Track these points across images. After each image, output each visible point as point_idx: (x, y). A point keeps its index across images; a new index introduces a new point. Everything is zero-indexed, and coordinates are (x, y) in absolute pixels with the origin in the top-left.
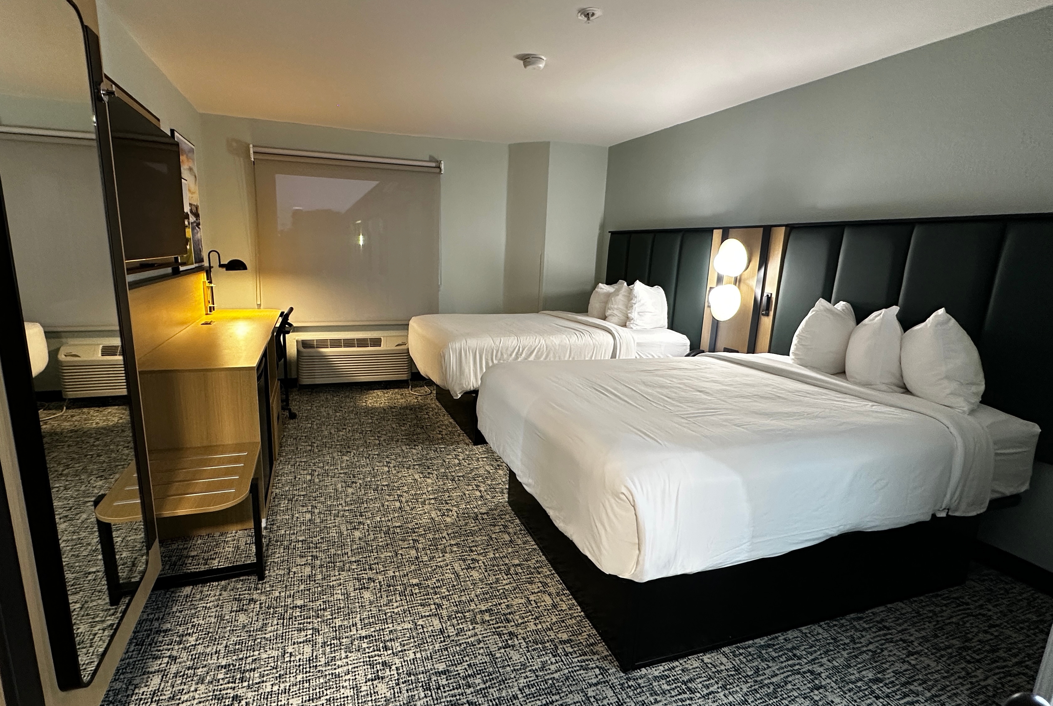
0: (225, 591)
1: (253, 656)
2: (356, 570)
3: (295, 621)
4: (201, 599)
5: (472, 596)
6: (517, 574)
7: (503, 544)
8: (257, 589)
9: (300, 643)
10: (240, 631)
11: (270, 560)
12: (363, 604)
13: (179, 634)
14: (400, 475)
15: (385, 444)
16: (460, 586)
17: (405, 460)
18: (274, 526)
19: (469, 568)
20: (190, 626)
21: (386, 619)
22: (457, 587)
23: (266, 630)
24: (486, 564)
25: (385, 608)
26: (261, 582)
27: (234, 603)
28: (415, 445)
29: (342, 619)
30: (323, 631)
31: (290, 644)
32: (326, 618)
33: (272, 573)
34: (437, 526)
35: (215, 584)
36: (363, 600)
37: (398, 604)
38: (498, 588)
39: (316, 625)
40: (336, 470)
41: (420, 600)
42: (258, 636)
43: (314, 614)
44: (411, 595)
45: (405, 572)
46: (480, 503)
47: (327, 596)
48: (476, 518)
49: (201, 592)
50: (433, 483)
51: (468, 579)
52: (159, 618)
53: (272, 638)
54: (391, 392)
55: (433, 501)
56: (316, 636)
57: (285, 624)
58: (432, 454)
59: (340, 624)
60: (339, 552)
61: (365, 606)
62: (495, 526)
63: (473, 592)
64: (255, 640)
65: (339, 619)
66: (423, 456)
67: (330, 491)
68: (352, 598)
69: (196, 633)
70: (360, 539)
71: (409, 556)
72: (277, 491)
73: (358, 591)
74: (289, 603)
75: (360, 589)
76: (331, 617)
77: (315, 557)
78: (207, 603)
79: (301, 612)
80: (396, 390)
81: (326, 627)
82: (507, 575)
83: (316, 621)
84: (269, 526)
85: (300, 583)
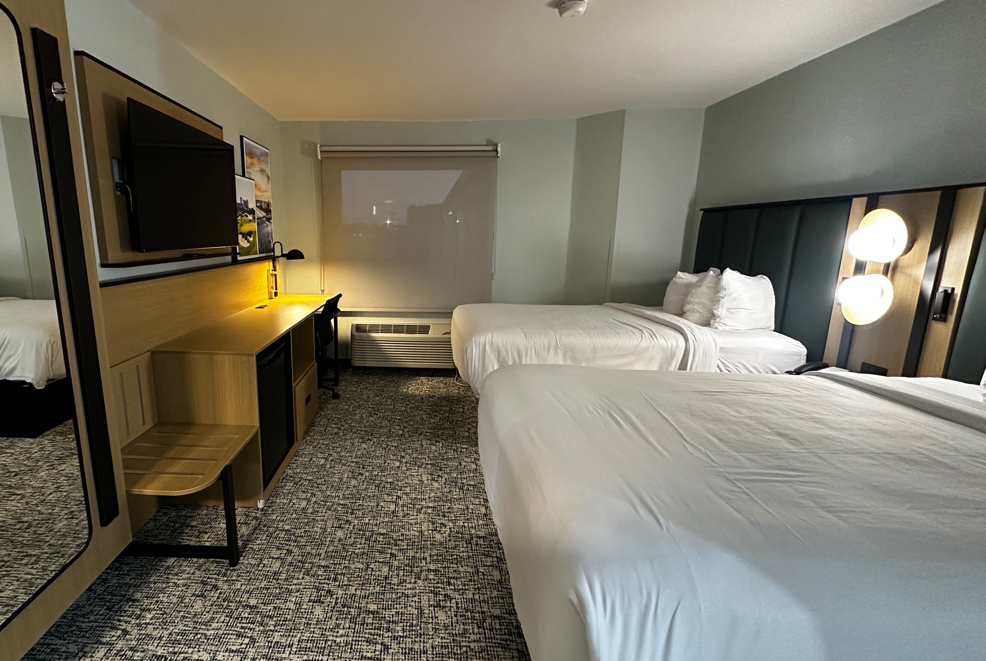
0: (198, 570)
1: (185, 653)
2: (320, 577)
3: (240, 623)
4: (176, 574)
5: (428, 646)
6: (491, 630)
7: (489, 584)
8: (225, 575)
9: (233, 651)
10: (189, 620)
11: (250, 546)
12: (310, 622)
13: (142, 607)
14: (408, 473)
15: (407, 436)
16: (418, 628)
17: (420, 457)
18: (271, 509)
19: (438, 606)
20: (154, 602)
21: (324, 648)
22: (414, 628)
23: (210, 626)
24: (460, 605)
25: (329, 634)
26: (232, 568)
27: (199, 585)
28: (436, 441)
29: (282, 634)
30: (258, 644)
31: (222, 650)
32: (268, 628)
33: (246, 561)
34: (423, 542)
35: (195, 560)
36: (311, 616)
37: (343, 632)
38: (462, 644)
39: (255, 634)
40: (350, 458)
41: (369, 633)
42: (201, 631)
43: (260, 620)
44: (361, 624)
45: (368, 592)
46: (481, 522)
47: (281, 601)
48: (469, 542)
49: (181, 566)
50: (438, 489)
51: (431, 621)
52: (137, 585)
53: (211, 637)
54: (436, 379)
55: (430, 511)
56: (250, 647)
57: (229, 624)
58: (451, 454)
59: (277, 640)
60: (314, 551)
61: (310, 624)
62: (487, 556)
63: (430, 641)
64: (197, 634)
65: (279, 634)
66: (440, 454)
67: (335, 479)
68: (302, 610)
69: (155, 610)
70: (340, 540)
71: (379, 573)
72: (290, 471)
73: (311, 604)
74: (244, 599)
75: (314, 602)
76: (273, 629)
77: (289, 552)
78: (179, 580)
79: (249, 614)
80: (442, 379)
81: (263, 639)
82: (479, 628)
83: (257, 629)
84: (265, 508)
85: (264, 579)
